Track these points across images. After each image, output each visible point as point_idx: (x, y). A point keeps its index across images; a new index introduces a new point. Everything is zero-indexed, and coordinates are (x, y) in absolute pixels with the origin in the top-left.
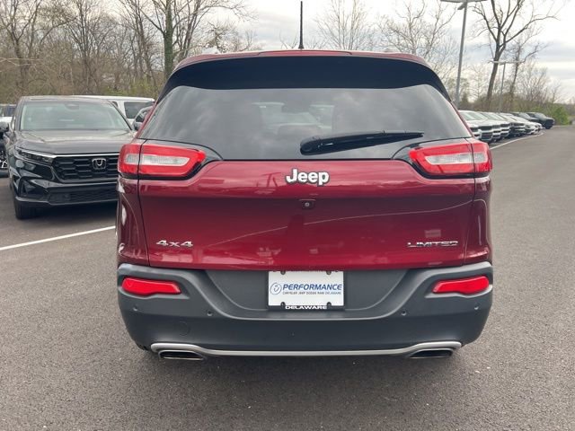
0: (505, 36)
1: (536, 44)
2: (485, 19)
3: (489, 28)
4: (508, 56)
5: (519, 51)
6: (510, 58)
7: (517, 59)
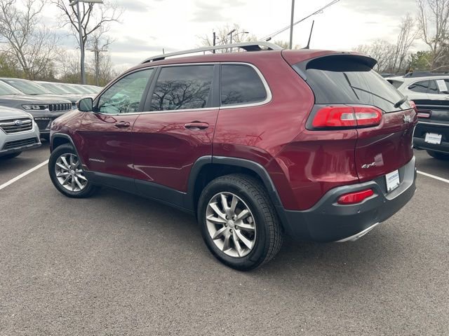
0: (85, 29)
1: (107, 38)
2: (67, 14)
3: (72, 22)
4: (90, 45)
5: (97, 42)
6: (91, 47)
7: (96, 48)
